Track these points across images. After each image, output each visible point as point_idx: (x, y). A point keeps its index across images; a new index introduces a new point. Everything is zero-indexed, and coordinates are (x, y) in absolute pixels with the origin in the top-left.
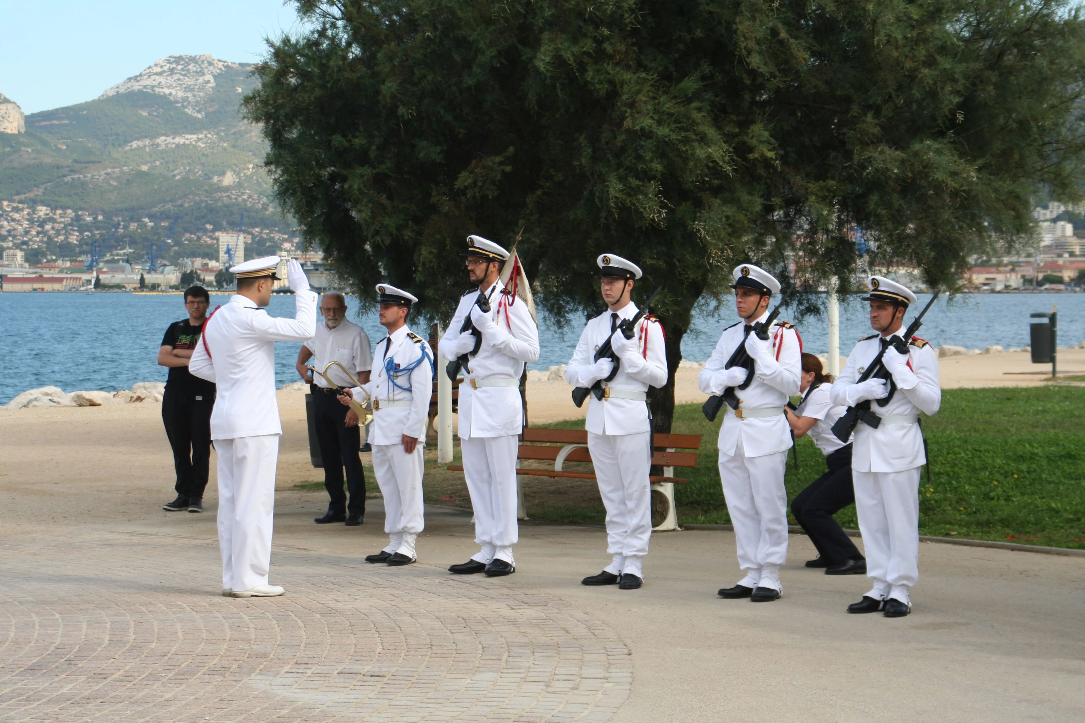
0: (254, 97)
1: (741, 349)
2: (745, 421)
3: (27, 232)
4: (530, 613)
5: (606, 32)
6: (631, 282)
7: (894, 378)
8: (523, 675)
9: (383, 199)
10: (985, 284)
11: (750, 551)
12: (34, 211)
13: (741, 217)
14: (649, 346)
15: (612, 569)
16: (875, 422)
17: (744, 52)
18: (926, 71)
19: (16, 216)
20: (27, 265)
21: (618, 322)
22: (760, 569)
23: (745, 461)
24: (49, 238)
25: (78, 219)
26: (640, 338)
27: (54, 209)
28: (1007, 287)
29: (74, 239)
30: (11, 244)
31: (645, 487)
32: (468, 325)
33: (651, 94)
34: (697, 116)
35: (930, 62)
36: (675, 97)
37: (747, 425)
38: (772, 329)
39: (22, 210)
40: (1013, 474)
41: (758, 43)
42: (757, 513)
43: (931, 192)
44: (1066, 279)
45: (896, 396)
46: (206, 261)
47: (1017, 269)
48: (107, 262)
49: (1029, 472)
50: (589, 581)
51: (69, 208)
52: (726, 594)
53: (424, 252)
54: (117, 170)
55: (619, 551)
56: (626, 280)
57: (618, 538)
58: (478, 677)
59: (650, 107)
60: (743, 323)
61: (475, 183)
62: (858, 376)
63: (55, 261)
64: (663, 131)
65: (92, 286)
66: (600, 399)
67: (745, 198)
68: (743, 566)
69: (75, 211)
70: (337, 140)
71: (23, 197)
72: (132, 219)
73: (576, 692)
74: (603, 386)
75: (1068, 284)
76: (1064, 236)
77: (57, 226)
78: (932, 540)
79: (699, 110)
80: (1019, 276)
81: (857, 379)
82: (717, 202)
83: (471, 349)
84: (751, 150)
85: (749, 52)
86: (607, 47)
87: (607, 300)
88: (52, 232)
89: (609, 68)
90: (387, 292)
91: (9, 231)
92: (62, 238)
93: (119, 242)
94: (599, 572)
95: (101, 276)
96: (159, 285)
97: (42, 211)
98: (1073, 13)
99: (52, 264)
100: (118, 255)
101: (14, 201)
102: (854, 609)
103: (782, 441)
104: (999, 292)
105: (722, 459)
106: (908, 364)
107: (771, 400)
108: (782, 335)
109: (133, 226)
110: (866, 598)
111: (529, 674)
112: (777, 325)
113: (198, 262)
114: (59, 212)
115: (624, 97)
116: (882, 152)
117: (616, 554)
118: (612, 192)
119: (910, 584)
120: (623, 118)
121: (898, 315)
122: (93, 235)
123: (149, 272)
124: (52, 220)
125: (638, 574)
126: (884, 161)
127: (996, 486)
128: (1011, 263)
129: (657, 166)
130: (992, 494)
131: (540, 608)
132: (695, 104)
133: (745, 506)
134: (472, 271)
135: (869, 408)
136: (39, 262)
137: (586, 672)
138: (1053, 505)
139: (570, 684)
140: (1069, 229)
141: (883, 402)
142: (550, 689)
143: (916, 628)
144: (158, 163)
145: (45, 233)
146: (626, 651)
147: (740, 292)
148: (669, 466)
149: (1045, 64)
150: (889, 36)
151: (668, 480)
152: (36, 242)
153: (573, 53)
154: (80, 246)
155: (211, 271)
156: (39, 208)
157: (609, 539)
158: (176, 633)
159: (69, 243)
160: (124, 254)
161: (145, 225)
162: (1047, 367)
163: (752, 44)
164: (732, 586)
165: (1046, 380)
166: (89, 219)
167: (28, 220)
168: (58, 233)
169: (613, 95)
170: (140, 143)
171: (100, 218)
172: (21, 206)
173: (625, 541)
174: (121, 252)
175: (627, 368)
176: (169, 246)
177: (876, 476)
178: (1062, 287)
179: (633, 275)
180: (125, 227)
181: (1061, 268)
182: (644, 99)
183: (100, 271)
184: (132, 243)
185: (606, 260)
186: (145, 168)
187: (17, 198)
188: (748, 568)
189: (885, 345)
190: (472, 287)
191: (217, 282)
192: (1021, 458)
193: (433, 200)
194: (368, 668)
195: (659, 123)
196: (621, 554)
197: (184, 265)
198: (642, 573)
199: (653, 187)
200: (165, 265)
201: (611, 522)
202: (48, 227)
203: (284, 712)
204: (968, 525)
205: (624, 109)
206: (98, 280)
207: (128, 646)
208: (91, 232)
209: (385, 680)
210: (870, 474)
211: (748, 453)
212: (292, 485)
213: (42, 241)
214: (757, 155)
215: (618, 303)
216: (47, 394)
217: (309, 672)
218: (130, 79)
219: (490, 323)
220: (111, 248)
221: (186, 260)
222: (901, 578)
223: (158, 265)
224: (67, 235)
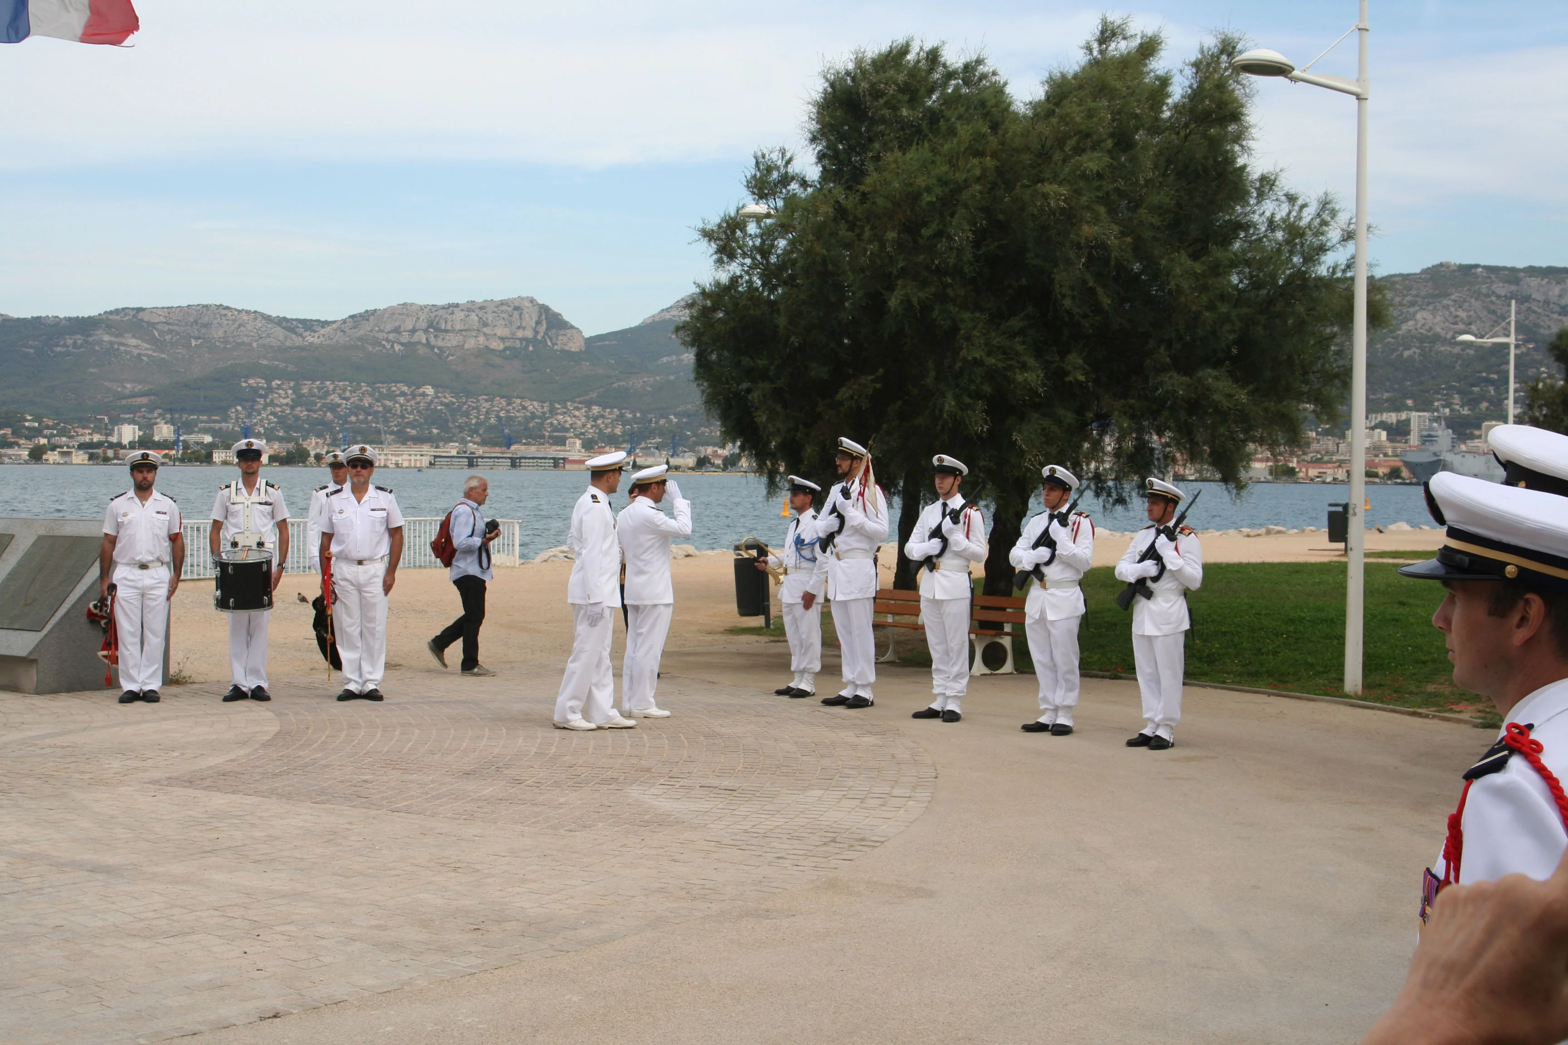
0: (684, 327)
1: (1046, 532)
2: (1048, 591)
3: (584, 426)
4: (869, 740)
5: (949, 280)
6: (959, 478)
7: (1164, 560)
8: (845, 793)
9: (779, 408)
10: (1318, 477)
11: (1049, 695)
12: (590, 409)
13: (1055, 428)
14: (971, 528)
15: (936, 706)
16: (1149, 595)
17: (1059, 296)
18: (1207, 314)
19: (577, 413)
20: (583, 450)
21: (948, 511)
22: (1056, 709)
23: (1048, 624)
24: (600, 430)
25: (622, 416)
26: (965, 523)
27: (604, 409)
28: (1335, 479)
29: (618, 431)
30: (572, 435)
31: (964, 642)
32: (834, 510)
33: (984, 331)
34: (1020, 348)
35: (1211, 307)
36: (1004, 333)
37: (1051, 594)
38: (1072, 517)
39: (581, 409)
40: (1283, 634)
41: (1072, 288)
42: (1055, 665)
43: (1211, 410)
44: (1381, 474)
45: (1166, 575)
46: (716, 449)
47: (1343, 465)
48: (642, 449)
49: (1295, 633)
50: (918, 715)
51: (615, 408)
52: (1028, 728)
53: (809, 450)
54: (651, 379)
55: (943, 691)
56: (956, 477)
57: (942, 682)
58: (808, 793)
59: (982, 341)
60: (1048, 512)
61: (852, 398)
62: (1138, 558)
63: (604, 447)
64: (991, 361)
65: (630, 467)
66: (931, 571)
67: (1061, 412)
68: (1043, 707)
69: (620, 410)
70: (746, 361)
71: (582, 399)
72: (662, 417)
73: (883, 808)
74: (934, 560)
75: (1382, 478)
76: (1380, 441)
77: (607, 421)
78: (1211, 687)
79: (1023, 343)
80: (1344, 470)
81: (1137, 560)
82: (1036, 416)
83: (836, 529)
84: (1067, 374)
85: (1064, 296)
86: (950, 291)
87: (939, 491)
88: (602, 426)
89: (952, 308)
90: (796, 482)
91: (571, 425)
92: (609, 430)
93: (652, 434)
94: (926, 708)
95: (637, 460)
96: (680, 467)
97: (596, 409)
98: (1331, 270)
99: (602, 450)
100: (650, 443)
101: (575, 402)
102: (1131, 743)
103: (1076, 608)
104: (1329, 483)
105: (1028, 621)
106: (1176, 549)
107: (1069, 575)
108: (1079, 523)
109: (662, 422)
110: (1141, 735)
111: (851, 792)
112: (1075, 514)
113: (710, 450)
114: (608, 410)
115: (962, 332)
116: (1171, 378)
117: (940, 694)
118: (947, 407)
119: (1173, 724)
120: (961, 349)
121: (1169, 509)
122: (633, 428)
123: (672, 456)
124: (603, 417)
125: (958, 710)
126: (1173, 385)
127: (1268, 644)
128: (1338, 461)
129: (987, 389)
130: (1263, 651)
131: (880, 737)
132: (1017, 339)
133: (1046, 660)
134: (840, 466)
135: (1145, 583)
136: (592, 448)
137: (897, 792)
138: (1309, 660)
139: (880, 801)
140: (1384, 435)
141: (1155, 579)
142: (863, 805)
143: (1173, 760)
144: (682, 374)
145: (597, 426)
146: (934, 775)
147: (1047, 487)
148: (1008, 623)
149: (1302, 310)
150: (1178, 286)
151: (1007, 634)
152: (591, 433)
153: (919, 297)
154: (622, 436)
155: (719, 456)
156: (594, 407)
157: (934, 683)
158: (588, 748)
159: (615, 434)
160: (655, 443)
161: (671, 421)
162: (1341, 545)
163: (1064, 290)
164: (1032, 722)
165: (1340, 556)
166: (629, 416)
167: (585, 416)
168: (607, 427)
169: (955, 329)
170: (669, 359)
171: (638, 415)
172: (580, 406)
173: (948, 684)
174: (653, 441)
175: (953, 547)
176: (688, 437)
177: (1150, 638)
178: (1377, 480)
179: (961, 472)
180: (657, 423)
181: (1377, 466)
182: (978, 334)
183: (636, 456)
184: (661, 435)
185: (940, 460)
186: (672, 378)
187: (577, 400)
188: (1046, 709)
189: (1159, 532)
190: (839, 478)
191: (723, 464)
192: (1292, 621)
193: (819, 409)
194: (726, 783)
195: (989, 354)
196: (944, 694)
197: (699, 452)
198: (961, 710)
199: (980, 405)
200: (685, 452)
201: (938, 670)
202: (599, 422)
203: (647, 817)
204: (1241, 675)
205: (961, 341)
206: (635, 462)
207: (547, 758)
208: (631, 425)
209: (735, 794)
210: (1143, 636)
211: (1050, 617)
212: (722, 629)
213: (595, 432)
214: (1071, 379)
215: (948, 494)
216: (563, 552)
217: (678, 785)
218: (663, 310)
219: (850, 509)
220: (645, 438)
221: (701, 448)
222: (1164, 719)
223: (679, 452)
224: (613, 428)
